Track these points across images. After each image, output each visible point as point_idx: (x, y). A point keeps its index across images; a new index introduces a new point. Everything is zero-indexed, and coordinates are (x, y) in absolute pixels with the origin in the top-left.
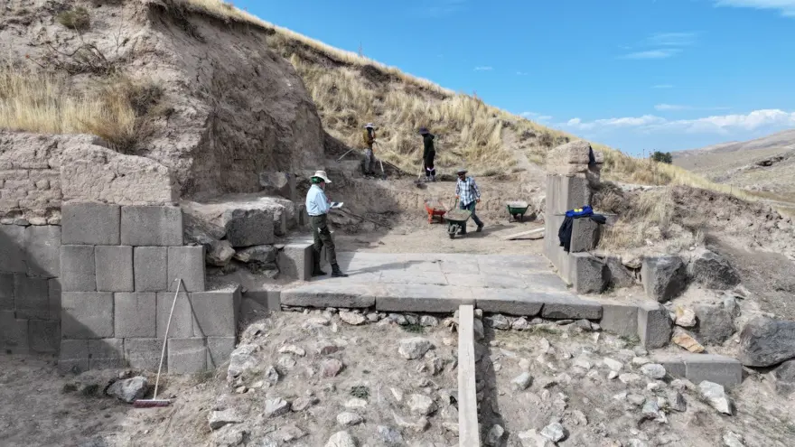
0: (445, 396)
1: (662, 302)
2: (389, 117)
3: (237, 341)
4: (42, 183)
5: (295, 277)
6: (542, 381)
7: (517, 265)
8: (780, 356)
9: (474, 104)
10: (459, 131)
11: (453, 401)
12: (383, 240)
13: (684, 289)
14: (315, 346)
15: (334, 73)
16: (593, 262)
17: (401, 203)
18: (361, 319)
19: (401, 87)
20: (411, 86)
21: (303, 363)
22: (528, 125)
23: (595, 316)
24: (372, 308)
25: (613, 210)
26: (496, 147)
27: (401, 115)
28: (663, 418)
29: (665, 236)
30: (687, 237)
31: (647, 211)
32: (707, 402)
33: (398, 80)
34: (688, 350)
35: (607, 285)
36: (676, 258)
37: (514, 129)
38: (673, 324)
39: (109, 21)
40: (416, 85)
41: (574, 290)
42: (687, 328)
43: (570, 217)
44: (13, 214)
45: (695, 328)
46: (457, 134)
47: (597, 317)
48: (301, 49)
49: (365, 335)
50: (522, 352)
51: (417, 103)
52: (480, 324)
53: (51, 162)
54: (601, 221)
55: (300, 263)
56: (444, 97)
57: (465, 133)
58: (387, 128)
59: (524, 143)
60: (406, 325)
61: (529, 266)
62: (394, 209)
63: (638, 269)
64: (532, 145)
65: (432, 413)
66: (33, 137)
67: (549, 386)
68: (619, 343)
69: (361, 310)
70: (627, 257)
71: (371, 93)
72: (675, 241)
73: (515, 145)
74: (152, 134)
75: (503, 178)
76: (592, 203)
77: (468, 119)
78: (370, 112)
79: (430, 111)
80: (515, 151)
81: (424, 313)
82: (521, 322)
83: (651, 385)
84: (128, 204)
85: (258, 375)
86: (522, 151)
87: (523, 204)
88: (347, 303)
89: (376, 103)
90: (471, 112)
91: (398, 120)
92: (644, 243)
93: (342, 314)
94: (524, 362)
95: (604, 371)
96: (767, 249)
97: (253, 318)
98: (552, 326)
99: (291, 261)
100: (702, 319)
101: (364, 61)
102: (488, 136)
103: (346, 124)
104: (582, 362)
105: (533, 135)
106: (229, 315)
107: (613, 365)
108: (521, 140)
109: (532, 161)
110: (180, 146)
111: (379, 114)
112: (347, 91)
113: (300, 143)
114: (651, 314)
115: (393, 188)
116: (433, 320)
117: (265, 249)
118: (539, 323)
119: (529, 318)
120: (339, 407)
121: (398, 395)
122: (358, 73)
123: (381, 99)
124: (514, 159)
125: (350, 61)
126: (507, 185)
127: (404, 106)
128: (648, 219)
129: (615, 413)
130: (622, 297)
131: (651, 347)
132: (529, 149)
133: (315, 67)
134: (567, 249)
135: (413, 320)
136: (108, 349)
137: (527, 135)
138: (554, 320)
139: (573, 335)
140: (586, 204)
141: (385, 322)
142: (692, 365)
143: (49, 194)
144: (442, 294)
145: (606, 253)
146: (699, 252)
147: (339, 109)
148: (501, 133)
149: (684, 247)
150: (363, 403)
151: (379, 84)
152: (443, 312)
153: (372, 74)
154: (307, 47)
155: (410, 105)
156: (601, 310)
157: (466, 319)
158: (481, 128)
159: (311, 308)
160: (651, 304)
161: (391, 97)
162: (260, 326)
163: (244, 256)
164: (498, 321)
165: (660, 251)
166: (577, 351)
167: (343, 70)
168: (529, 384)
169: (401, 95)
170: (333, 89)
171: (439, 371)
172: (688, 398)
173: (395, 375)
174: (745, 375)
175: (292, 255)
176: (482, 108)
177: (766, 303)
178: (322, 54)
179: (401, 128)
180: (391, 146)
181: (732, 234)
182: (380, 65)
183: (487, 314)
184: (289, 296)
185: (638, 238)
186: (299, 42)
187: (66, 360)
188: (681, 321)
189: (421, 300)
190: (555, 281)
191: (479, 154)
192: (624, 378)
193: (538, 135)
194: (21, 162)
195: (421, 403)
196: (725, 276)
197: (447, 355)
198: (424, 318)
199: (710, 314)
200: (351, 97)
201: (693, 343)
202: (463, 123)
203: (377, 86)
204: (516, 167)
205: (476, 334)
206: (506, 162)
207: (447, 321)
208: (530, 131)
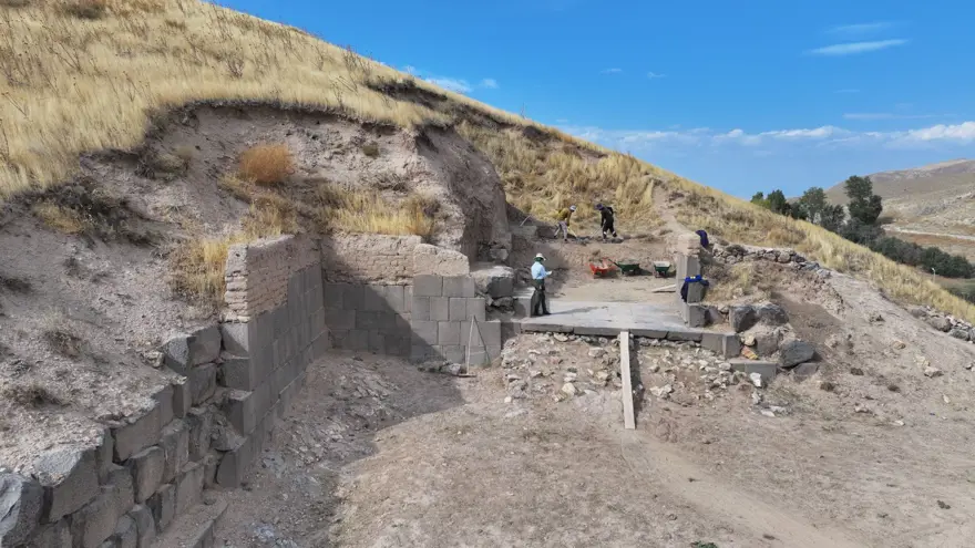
0: (614, 373)
1: (738, 332)
2: (551, 177)
3: (502, 348)
4: (394, 262)
5: (524, 316)
6: (663, 369)
7: (656, 310)
8: (796, 361)
9: (628, 163)
10: (615, 189)
11: (619, 375)
12: (562, 291)
13: (753, 325)
14: (546, 350)
15: (499, 135)
16: (699, 308)
17: (570, 261)
18: (566, 338)
19: (559, 146)
20: (570, 146)
21: (540, 358)
22: (677, 186)
23: (697, 339)
24: (571, 333)
25: (716, 277)
26: (648, 207)
27: (560, 176)
28: (724, 386)
29: (746, 294)
30: (759, 294)
31: (737, 278)
32: (751, 382)
33: (557, 138)
34: (750, 357)
35: (708, 322)
36: (748, 307)
37: (665, 188)
38: (743, 344)
39: (389, 147)
40: (574, 144)
41: (688, 325)
42: (749, 346)
43: (688, 281)
44: (377, 279)
45: (755, 345)
46: (612, 192)
47: (699, 340)
48: (470, 114)
49: (568, 347)
50: (655, 356)
51: (576, 163)
52: (632, 342)
53: (399, 251)
54: (706, 284)
55: (528, 309)
56: (601, 156)
57: (619, 192)
58: (549, 188)
59: (673, 203)
60: (591, 342)
61: (663, 311)
62: (566, 266)
63: (727, 313)
64: (680, 205)
65: (608, 380)
66: (388, 237)
67: (668, 371)
68: (709, 353)
69: (565, 334)
70: (721, 306)
71: (533, 153)
72: (751, 297)
73: (665, 205)
74: (439, 230)
75: (651, 240)
76: (702, 272)
77: (622, 177)
78: (533, 172)
79: (587, 170)
80: (664, 211)
81: (601, 336)
82: (655, 342)
83: (721, 372)
84: (447, 275)
85: (522, 362)
86: (671, 211)
87: (667, 264)
88: (558, 330)
89: (539, 163)
90: (625, 171)
91: (558, 180)
92: (732, 298)
93: (555, 335)
94: (655, 361)
95: (698, 366)
96: (812, 302)
97: (508, 337)
98: (673, 344)
99: (522, 306)
100: (759, 341)
101: (526, 122)
102: (641, 193)
103: (514, 186)
104: (687, 361)
105: (682, 196)
106: (499, 334)
107: (703, 363)
108: (670, 200)
109: (679, 221)
110: (454, 238)
111: (541, 174)
112: (512, 152)
113: (495, 218)
114: (729, 338)
115: (564, 249)
116: (606, 340)
117: (508, 299)
118: (666, 343)
119: (660, 340)
120: (564, 376)
121: (591, 372)
122: (520, 133)
123: (543, 159)
124: (663, 219)
125: (513, 122)
126: (656, 246)
127: (563, 166)
128: (736, 283)
129: (701, 383)
130: (716, 329)
131: (729, 357)
132: (677, 210)
133: (484, 131)
134: (686, 301)
135: (594, 340)
136: (435, 351)
137: (676, 195)
138: (674, 341)
139: (685, 349)
140: (698, 273)
141: (579, 339)
142: (748, 365)
143: (397, 268)
144: (609, 325)
145: (708, 304)
146: (764, 304)
147: (507, 171)
148: (653, 192)
149: (755, 301)
150: (575, 375)
151: (540, 144)
152: (611, 335)
153: (535, 135)
154: (475, 111)
155: (569, 166)
156: (701, 335)
157: (624, 339)
158: (634, 187)
159: (538, 332)
160: (732, 333)
161: (552, 157)
162: (514, 341)
163: (497, 303)
164: (642, 340)
165: (739, 303)
166: (685, 358)
167: (508, 131)
168: (657, 370)
169: (561, 156)
170: (500, 152)
171: (611, 363)
172: (741, 380)
173: (589, 364)
174: (778, 372)
175: (522, 302)
176: (635, 165)
177: (799, 333)
178: (488, 116)
179: (562, 187)
180: (553, 205)
181: (792, 292)
182: (540, 124)
183: (636, 337)
184: (527, 325)
185: (728, 295)
186: (467, 107)
187: (414, 357)
188: (747, 342)
189: (599, 329)
190: (679, 320)
191: (633, 212)
192: (707, 369)
193: (686, 194)
194: (383, 252)
195: (604, 375)
196: (779, 317)
197: (614, 356)
198: (600, 339)
199: (764, 339)
200: (516, 158)
201: (752, 354)
202: (618, 181)
203: (538, 146)
204: (663, 228)
205: (630, 347)
206: (656, 222)
207: (613, 341)
208: (679, 192)
